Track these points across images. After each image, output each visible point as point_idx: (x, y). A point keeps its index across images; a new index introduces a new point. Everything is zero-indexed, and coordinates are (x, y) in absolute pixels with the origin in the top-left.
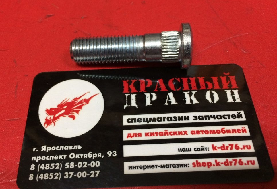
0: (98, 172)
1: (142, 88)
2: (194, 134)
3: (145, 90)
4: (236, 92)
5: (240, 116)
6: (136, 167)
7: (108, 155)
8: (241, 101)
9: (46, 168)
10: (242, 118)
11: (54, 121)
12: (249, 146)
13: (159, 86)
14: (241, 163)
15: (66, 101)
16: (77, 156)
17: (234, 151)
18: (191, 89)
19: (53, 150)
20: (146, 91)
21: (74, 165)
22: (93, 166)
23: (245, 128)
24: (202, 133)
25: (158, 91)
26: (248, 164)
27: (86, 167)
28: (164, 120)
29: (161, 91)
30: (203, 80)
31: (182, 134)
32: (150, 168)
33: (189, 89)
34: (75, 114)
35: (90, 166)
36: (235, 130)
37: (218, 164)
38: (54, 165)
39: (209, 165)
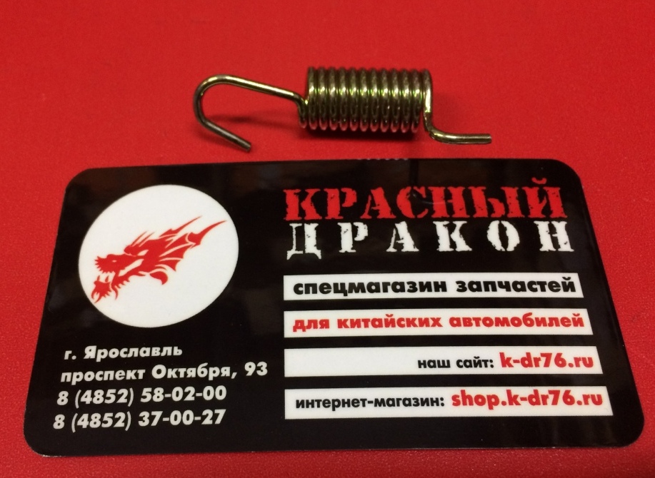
0: (221, 412)
1: (333, 210)
2: (459, 325)
3: (339, 215)
4: (560, 227)
5: (569, 287)
6: (316, 404)
7: (247, 372)
8: (572, 250)
9: (95, 401)
10: (573, 290)
11: (116, 287)
12: (588, 359)
13: (375, 206)
14: (569, 400)
15: (146, 238)
16: (172, 373)
17: (553, 369)
18: (454, 216)
19: (112, 356)
20: (342, 218)
21: (164, 394)
22: (210, 398)
23: (580, 317)
24: (478, 325)
25: (370, 217)
26: (586, 403)
27: (193, 399)
28: (385, 290)
29: (378, 217)
30: (483, 193)
31: (428, 325)
32: (349, 406)
33: (448, 216)
34: (168, 270)
35: (202, 397)
36: (556, 319)
37: (513, 400)
38: (116, 394)
39: (493, 401)
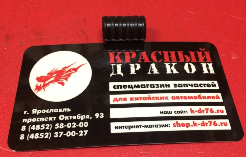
0: (86, 132)
1: (127, 59)
2: (175, 99)
3: (130, 61)
4: (210, 65)
5: (214, 85)
6: (122, 127)
7: (96, 117)
8: (215, 73)
9: (37, 129)
10: (216, 87)
11: (44, 87)
12: (222, 110)
13: (143, 58)
14: (215, 124)
15: (56, 70)
16: (67, 118)
17: (209, 114)
18: (171, 61)
19: (43, 112)
20: (130, 62)
21: (64, 125)
22: (82, 126)
23: (218, 96)
24: (182, 99)
25: (141, 62)
26: (222, 125)
27: (75, 127)
28: (147, 87)
29: (144, 62)
30: (182, 53)
31: (163, 99)
32: (135, 128)
34: (64, 81)
35: (79, 126)
36: (210, 97)
37: (195, 125)
38: (45, 126)
39: (188, 125)
